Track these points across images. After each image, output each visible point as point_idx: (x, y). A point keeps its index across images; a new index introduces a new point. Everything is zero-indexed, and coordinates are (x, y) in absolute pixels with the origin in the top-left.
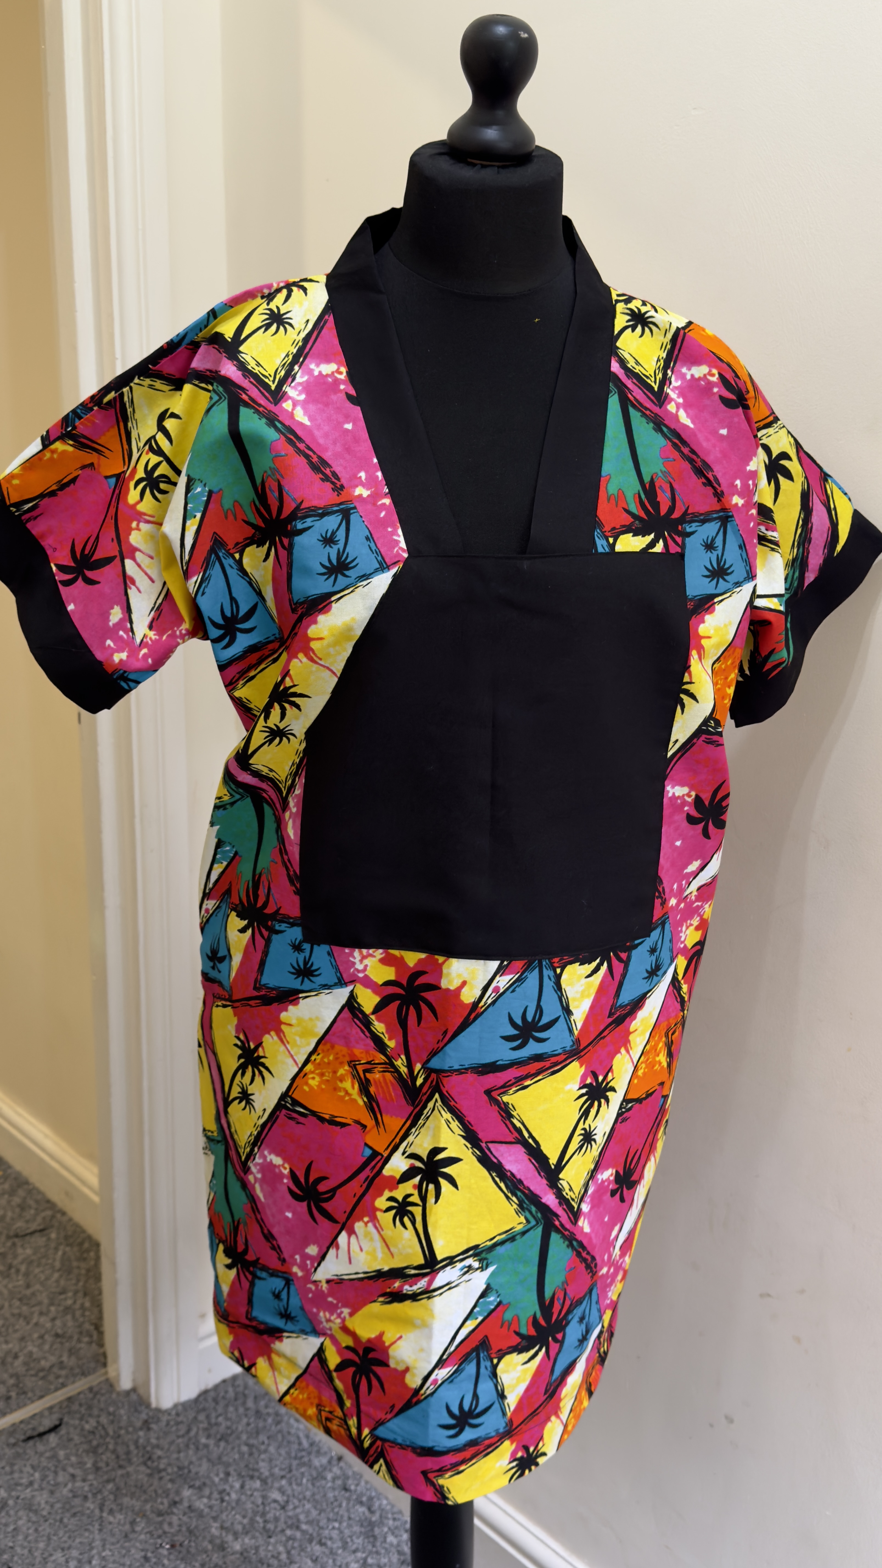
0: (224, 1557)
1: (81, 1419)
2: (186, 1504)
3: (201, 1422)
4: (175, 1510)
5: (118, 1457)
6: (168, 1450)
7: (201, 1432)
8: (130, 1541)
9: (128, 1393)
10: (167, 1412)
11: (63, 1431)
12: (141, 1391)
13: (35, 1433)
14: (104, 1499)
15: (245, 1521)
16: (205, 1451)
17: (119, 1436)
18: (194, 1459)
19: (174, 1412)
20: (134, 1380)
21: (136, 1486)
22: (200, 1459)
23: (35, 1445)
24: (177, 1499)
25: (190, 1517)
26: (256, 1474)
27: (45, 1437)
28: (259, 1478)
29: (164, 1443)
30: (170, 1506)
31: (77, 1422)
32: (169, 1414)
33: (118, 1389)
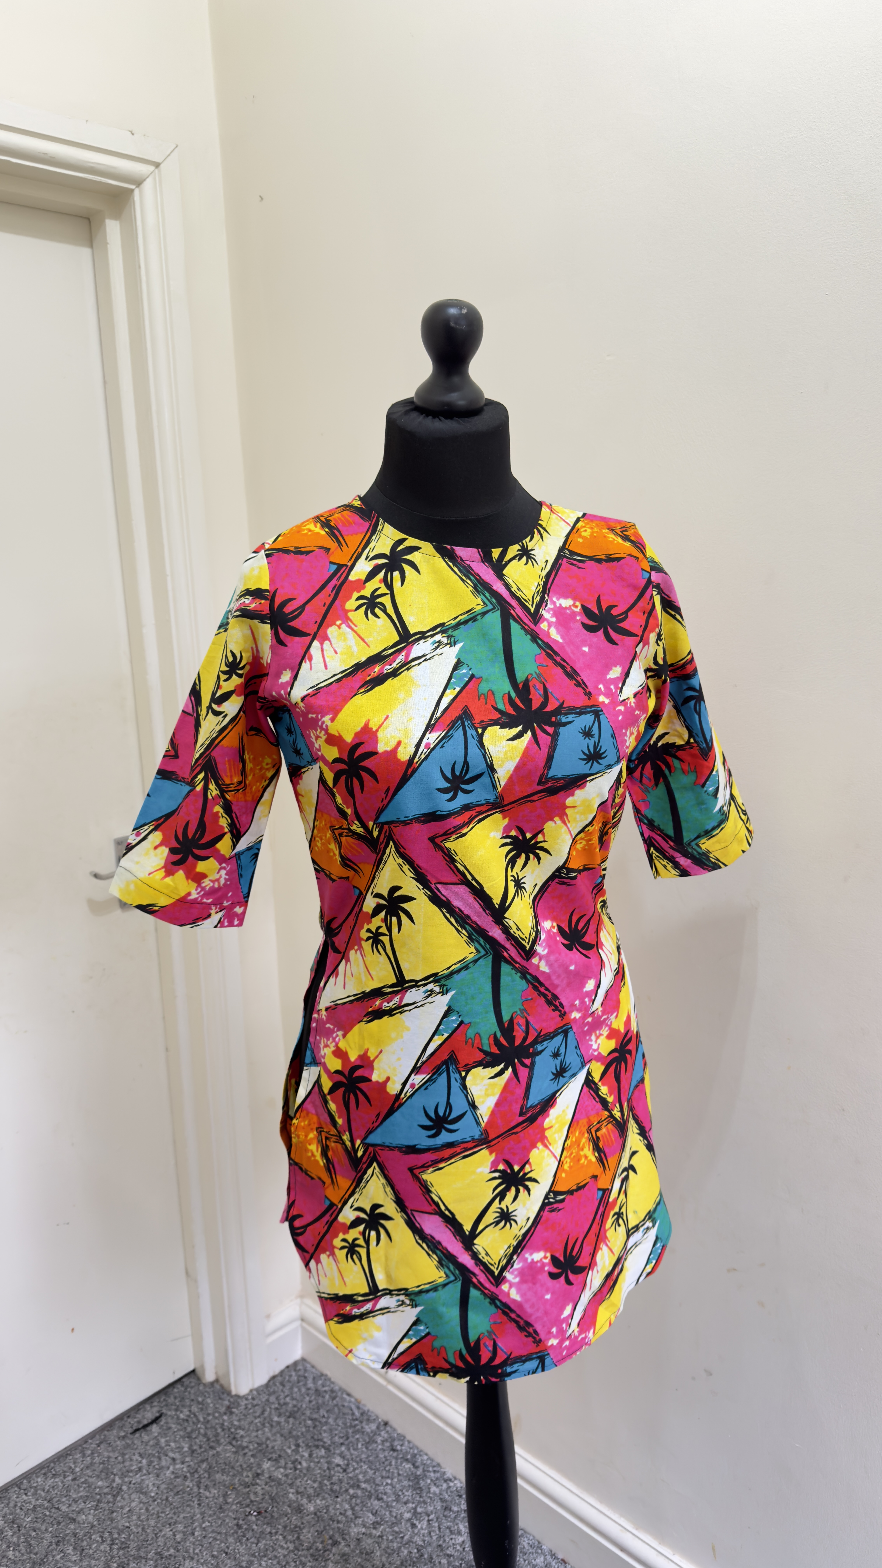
0: (302, 1518)
1: (176, 1410)
2: (267, 1475)
3: (273, 1403)
4: (258, 1481)
5: (208, 1440)
6: (249, 1430)
7: (273, 1411)
8: (223, 1512)
9: (212, 1384)
10: (245, 1397)
11: (163, 1421)
12: (222, 1382)
13: (141, 1426)
14: (200, 1477)
15: (316, 1485)
16: (278, 1427)
17: (208, 1421)
18: (269, 1435)
19: (250, 1397)
20: (216, 1373)
21: (225, 1463)
22: (275, 1434)
23: (141, 1436)
24: (259, 1471)
25: (270, 1486)
26: (321, 1443)
27: (148, 1428)
28: (323, 1447)
29: (244, 1424)
30: (254, 1478)
31: (174, 1413)
32: (247, 1399)
33: (204, 1382)
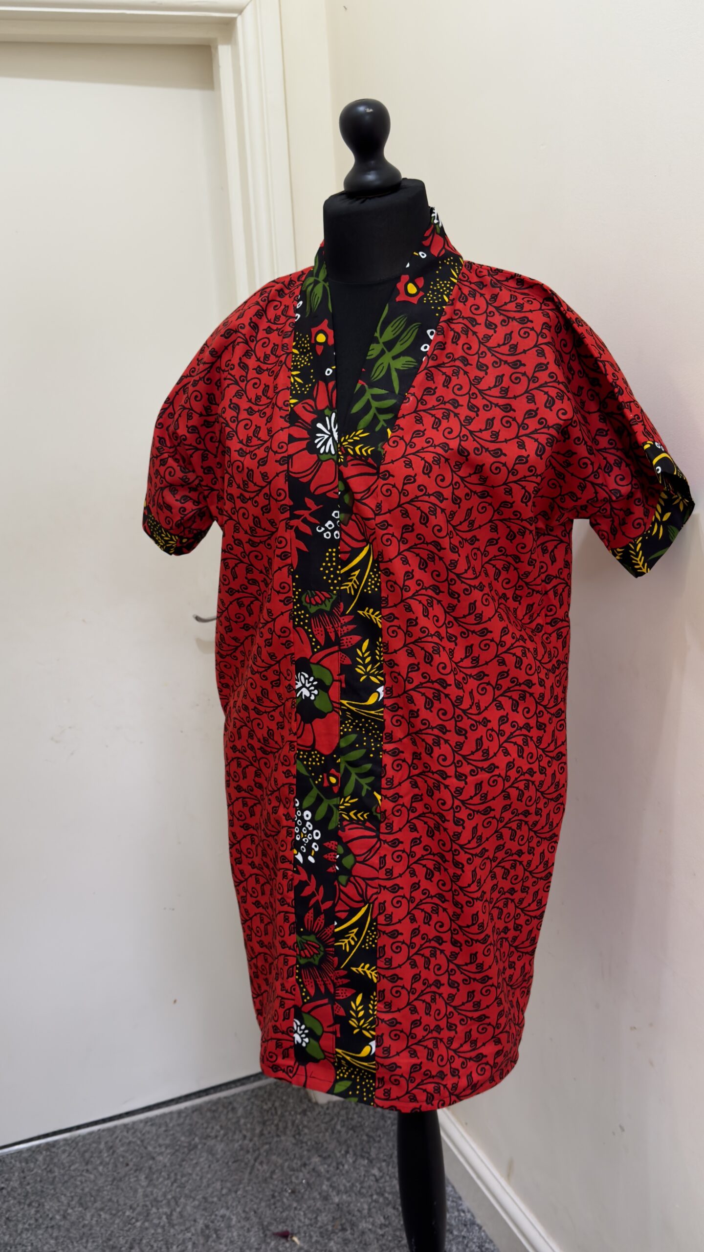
6: (313, 1130)
14: (259, 1155)
16: (338, 1135)
17: (284, 1116)
18: (328, 1139)
22: (332, 1139)
25: (311, 1175)
29: (312, 1125)
32: (322, 1108)
